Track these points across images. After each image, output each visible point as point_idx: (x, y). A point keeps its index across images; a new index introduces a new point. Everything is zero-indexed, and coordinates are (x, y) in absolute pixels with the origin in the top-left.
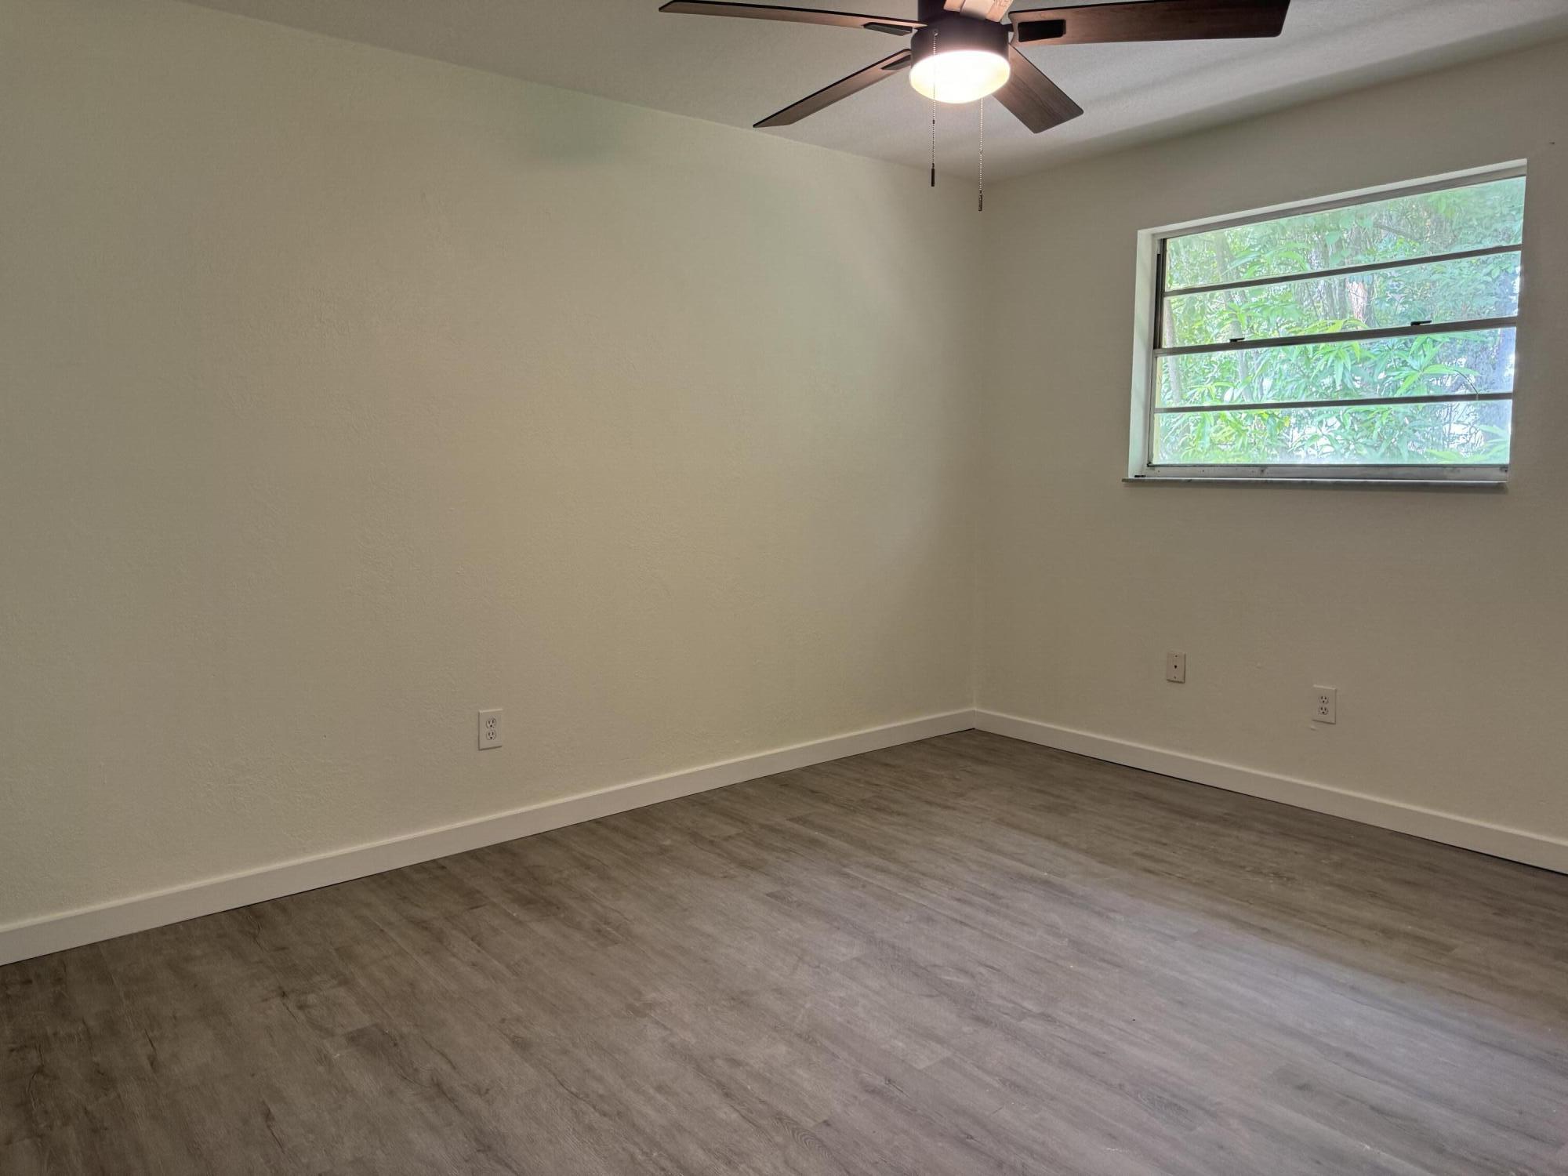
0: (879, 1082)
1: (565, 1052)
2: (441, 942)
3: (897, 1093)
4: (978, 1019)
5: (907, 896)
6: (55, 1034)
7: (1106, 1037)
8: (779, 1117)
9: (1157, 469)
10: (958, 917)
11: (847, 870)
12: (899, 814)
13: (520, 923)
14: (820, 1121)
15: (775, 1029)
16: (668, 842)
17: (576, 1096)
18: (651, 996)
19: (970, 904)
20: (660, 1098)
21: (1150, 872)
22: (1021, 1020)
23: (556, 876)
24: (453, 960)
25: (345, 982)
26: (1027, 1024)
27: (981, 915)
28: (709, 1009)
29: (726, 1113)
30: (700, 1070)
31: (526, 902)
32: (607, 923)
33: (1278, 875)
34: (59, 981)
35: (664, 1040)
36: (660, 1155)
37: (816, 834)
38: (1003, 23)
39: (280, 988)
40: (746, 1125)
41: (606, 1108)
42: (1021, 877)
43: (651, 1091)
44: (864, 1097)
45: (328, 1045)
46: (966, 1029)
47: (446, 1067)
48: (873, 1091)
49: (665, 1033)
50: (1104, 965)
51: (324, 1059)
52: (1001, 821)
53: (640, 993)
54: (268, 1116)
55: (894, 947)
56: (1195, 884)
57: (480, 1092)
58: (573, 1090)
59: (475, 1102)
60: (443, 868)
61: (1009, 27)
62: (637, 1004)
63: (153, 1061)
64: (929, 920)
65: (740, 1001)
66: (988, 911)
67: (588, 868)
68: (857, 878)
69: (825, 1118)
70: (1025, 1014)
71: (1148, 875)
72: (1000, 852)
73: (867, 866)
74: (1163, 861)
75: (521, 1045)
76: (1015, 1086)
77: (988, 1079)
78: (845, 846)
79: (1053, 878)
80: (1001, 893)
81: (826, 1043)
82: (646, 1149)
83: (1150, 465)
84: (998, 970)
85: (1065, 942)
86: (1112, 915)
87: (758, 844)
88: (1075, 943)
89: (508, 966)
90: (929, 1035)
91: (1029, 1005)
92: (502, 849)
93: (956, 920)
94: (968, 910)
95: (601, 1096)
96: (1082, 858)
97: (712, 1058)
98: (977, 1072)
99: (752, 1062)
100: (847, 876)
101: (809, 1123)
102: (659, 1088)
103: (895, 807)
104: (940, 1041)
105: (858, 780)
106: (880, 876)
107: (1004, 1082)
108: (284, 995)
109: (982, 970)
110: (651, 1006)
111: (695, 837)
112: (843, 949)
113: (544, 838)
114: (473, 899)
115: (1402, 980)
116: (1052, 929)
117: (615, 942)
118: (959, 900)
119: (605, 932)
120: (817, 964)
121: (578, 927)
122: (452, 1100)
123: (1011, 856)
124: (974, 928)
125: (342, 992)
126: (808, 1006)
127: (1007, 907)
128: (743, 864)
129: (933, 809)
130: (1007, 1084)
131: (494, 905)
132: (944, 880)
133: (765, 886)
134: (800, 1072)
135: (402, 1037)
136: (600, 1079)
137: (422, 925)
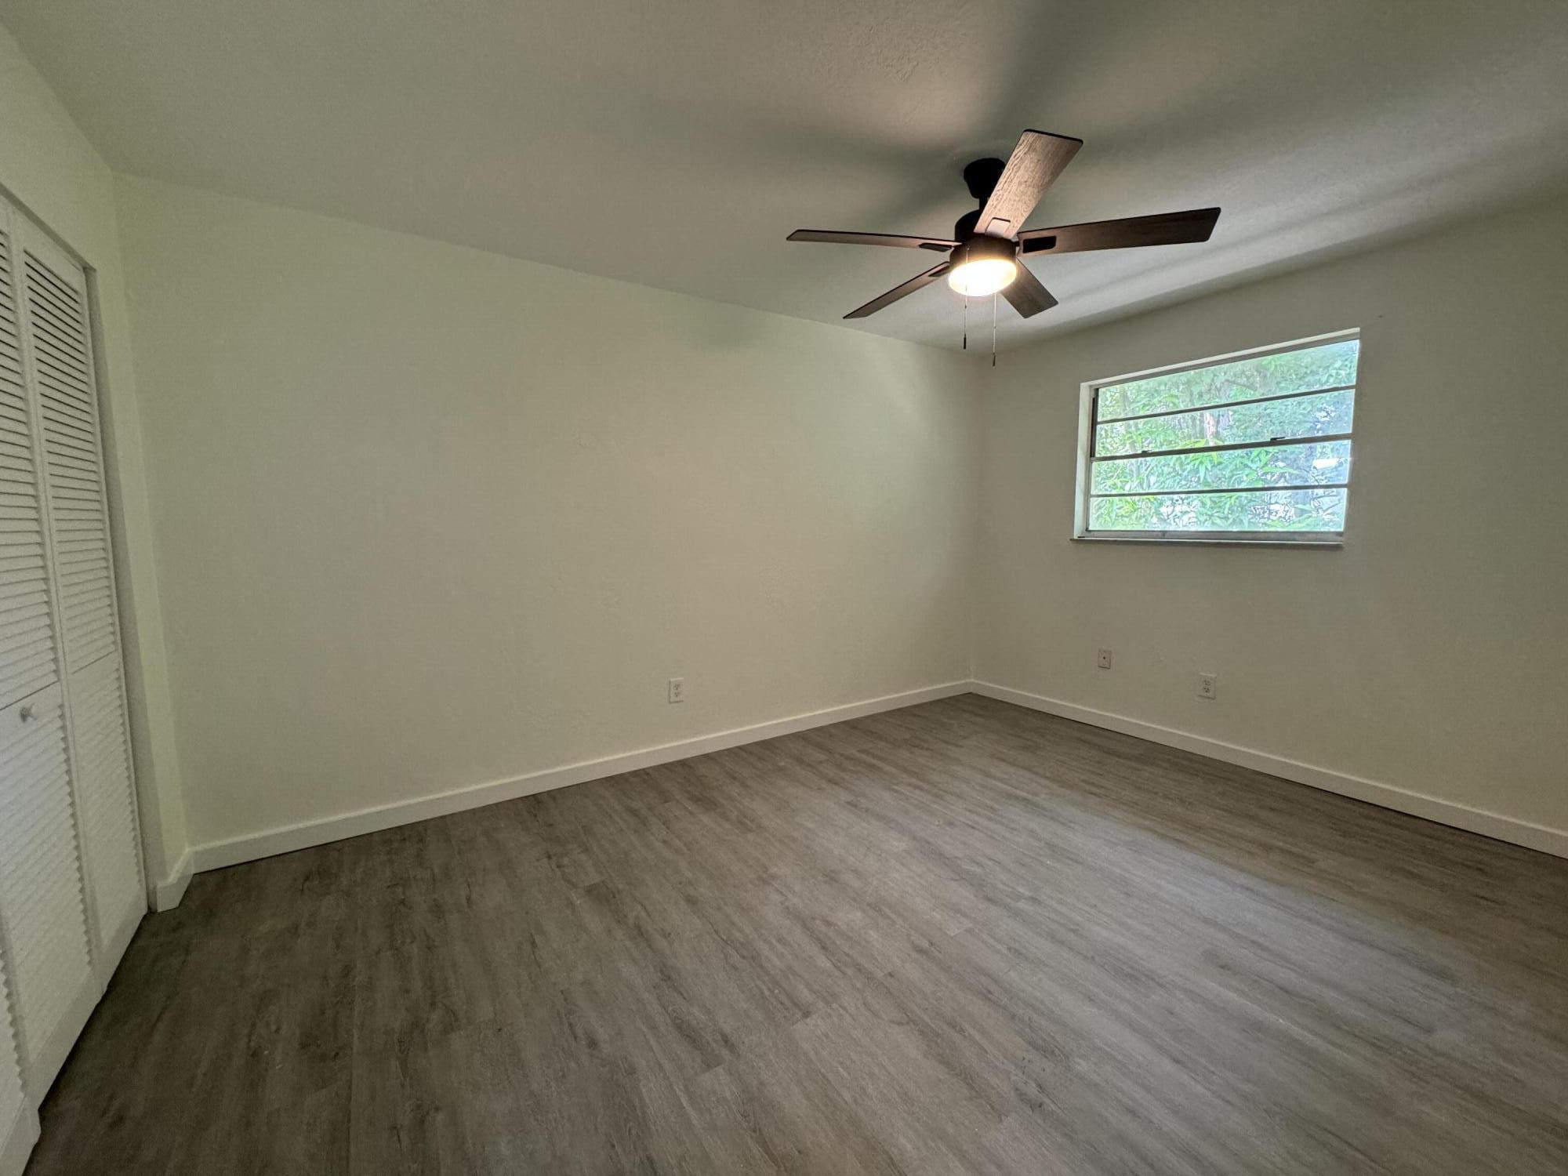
0: (925, 944)
1: (719, 909)
2: (645, 825)
3: (937, 953)
4: (989, 900)
5: (935, 806)
6: (414, 877)
7: (1079, 918)
8: (859, 969)
9: (1092, 533)
10: (970, 823)
11: (896, 787)
12: (927, 749)
13: (691, 813)
14: (886, 972)
15: (854, 900)
16: (782, 764)
17: (726, 942)
18: (774, 870)
19: (978, 814)
20: (780, 947)
21: (1092, 793)
22: (1017, 901)
23: (715, 784)
24: (652, 838)
25: (586, 850)
26: (1021, 905)
27: (986, 823)
28: (811, 882)
29: (823, 962)
30: (805, 927)
31: (696, 800)
32: (745, 817)
33: (1182, 801)
34: (421, 840)
35: (782, 904)
36: (780, 992)
37: (875, 762)
38: (1014, 241)
39: (548, 852)
40: (837, 973)
41: (745, 953)
42: (1009, 796)
43: (774, 942)
44: (914, 955)
45: (573, 895)
46: (981, 906)
47: (643, 914)
48: (921, 951)
49: (783, 898)
50: (1070, 862)
51: (571, 904)
52: (992, 756)
53: (766, 868)
54: (533, 944)
55: (928, 842)
56: (1125, 804)
57: (665, 935)
58: (725, 938)
59: (661, 943)
60: (648, 774)
61: (1017, 244)
62: (765, 876)
63: (469, 899)
64: (951, 824)
65: (831, 877)
66: (990, 819)
67: (735, 779)
68: (902, 793)
69: (890, 971)
70: (1019, 897)
71: (1093, 796)
72: (994, 778)
73: (909, 785)
74: (1102, 787)
75: (692, 901)
76: (1018, 952)
77: (999, 947)
78: (894, 770)
79: (1030, 797)
80: (996, 806)
81: (888, 912)
82: (771, 986)
83: (1087, 530)
84: (999, 863)
85: (1043, 843)
86: (1072, 825)
87: (839, 767)
88: (1050, 846)
89: (685, 844)
90: (956, 910)
91: (1021, 890)
92: (683, 763)
93: (968, 825)
94: (976, 818)
95: (741, 944)
96: (1047, 783)
97: (813, 919)
98: (991, 941)
99: (839, 924)
100: (896, 791)
101: (879, 974)
102: (779, 940)
103: (926, 745)
104: (964, 915)
105: (901, 726)
106: (917, 792)
107: (1009, 949)
108: (549, 857)
109: (990, 863)
110: (773, 877)
111: (800, 761)
112: (897, 844)
113: (708, 757)
114: (665, 796)
115: (1281, 884)
116: (1032, 833)
117: (751, 831)
118: (969, 811)
119: (745, 824)
120: (879, 852)
121: (728, 819)
122: (647, 940)
123: (1000, 780)
124: (982, 832)
125: (584, 857)
126: (875, 883)
127: (1001, 816)
128: (830, 781)
129: (950, 747)
130: (1013, 950)
131: (678, 801)
132: (960, 797)
133: (844, 796)
134: (871, 933)
135: (619, 892)
136: (741, 931)
137: (634, 813)
